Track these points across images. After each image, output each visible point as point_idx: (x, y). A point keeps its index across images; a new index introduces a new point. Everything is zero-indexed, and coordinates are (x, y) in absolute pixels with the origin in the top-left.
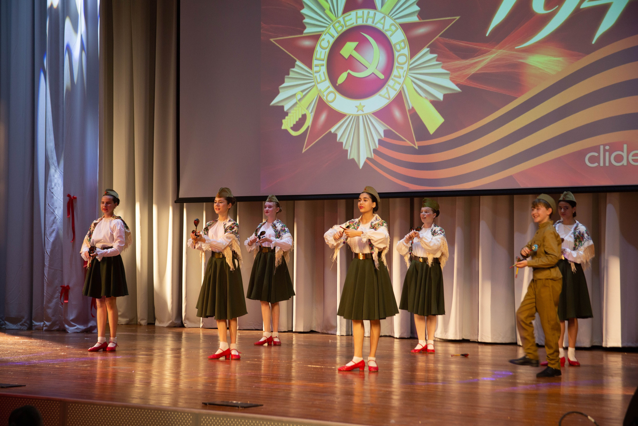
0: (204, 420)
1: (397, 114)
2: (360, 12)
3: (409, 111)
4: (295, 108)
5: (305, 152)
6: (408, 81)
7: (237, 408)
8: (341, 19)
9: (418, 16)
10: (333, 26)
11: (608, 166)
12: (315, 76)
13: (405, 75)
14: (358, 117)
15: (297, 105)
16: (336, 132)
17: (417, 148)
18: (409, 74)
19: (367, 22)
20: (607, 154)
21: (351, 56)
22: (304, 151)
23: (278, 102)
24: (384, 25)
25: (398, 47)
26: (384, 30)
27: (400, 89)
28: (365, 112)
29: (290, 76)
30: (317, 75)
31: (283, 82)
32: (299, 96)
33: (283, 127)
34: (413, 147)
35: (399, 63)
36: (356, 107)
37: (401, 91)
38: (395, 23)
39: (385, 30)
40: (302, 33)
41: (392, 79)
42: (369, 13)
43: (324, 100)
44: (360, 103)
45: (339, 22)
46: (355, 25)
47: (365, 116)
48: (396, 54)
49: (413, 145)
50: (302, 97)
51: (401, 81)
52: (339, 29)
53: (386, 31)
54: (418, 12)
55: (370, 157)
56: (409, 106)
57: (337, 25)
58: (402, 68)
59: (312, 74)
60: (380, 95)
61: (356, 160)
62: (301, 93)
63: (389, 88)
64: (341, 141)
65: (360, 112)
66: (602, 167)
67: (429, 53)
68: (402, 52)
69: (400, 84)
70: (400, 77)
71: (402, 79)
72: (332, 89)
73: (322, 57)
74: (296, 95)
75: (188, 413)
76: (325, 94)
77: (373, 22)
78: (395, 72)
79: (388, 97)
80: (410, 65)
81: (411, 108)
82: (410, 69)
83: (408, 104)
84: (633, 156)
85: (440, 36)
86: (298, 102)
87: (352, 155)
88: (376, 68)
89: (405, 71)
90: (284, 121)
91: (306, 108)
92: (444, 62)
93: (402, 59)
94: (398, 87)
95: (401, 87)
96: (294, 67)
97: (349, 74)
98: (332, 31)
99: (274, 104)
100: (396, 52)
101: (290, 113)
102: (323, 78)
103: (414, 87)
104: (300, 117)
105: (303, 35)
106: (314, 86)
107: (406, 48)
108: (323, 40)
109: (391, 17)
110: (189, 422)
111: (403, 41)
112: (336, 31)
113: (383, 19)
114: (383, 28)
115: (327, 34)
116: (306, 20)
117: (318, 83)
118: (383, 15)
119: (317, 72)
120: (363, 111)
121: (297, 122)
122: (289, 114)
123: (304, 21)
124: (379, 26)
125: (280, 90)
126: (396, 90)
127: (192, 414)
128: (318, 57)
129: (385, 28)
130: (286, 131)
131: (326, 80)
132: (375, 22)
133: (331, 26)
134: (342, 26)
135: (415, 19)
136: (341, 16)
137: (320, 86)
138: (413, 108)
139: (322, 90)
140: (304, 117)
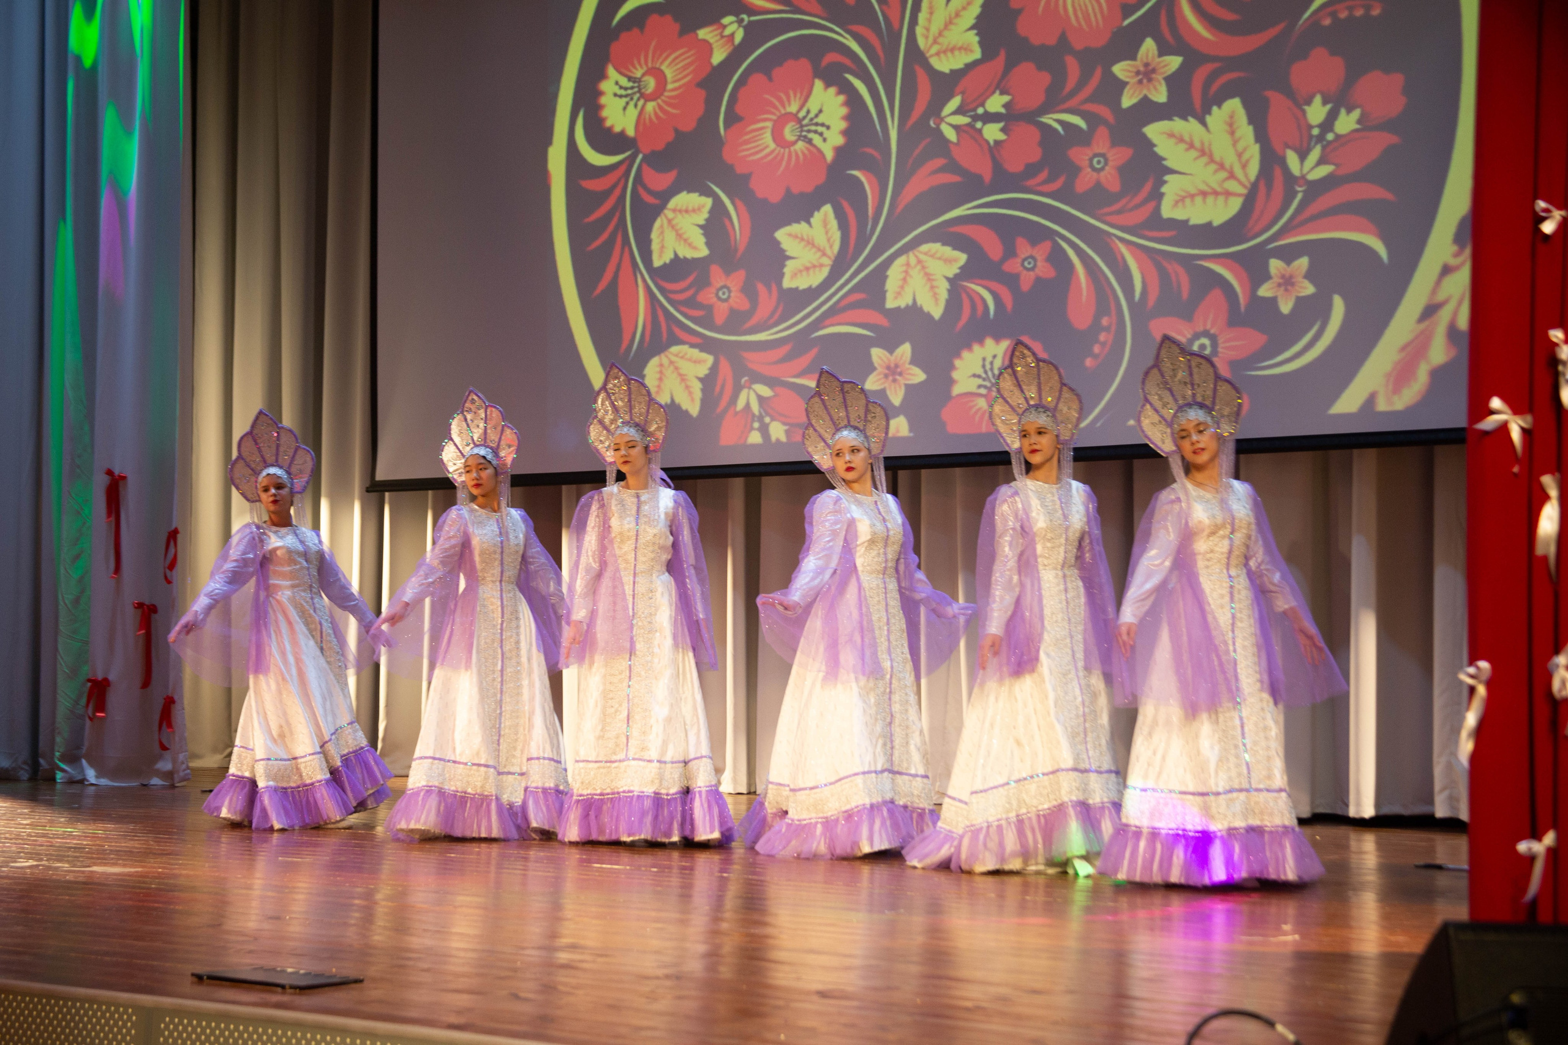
0: (167, 1027)
7: (279, 990)
75: (126, 1007)
110: (129, 1033)
127: (138, 1009)
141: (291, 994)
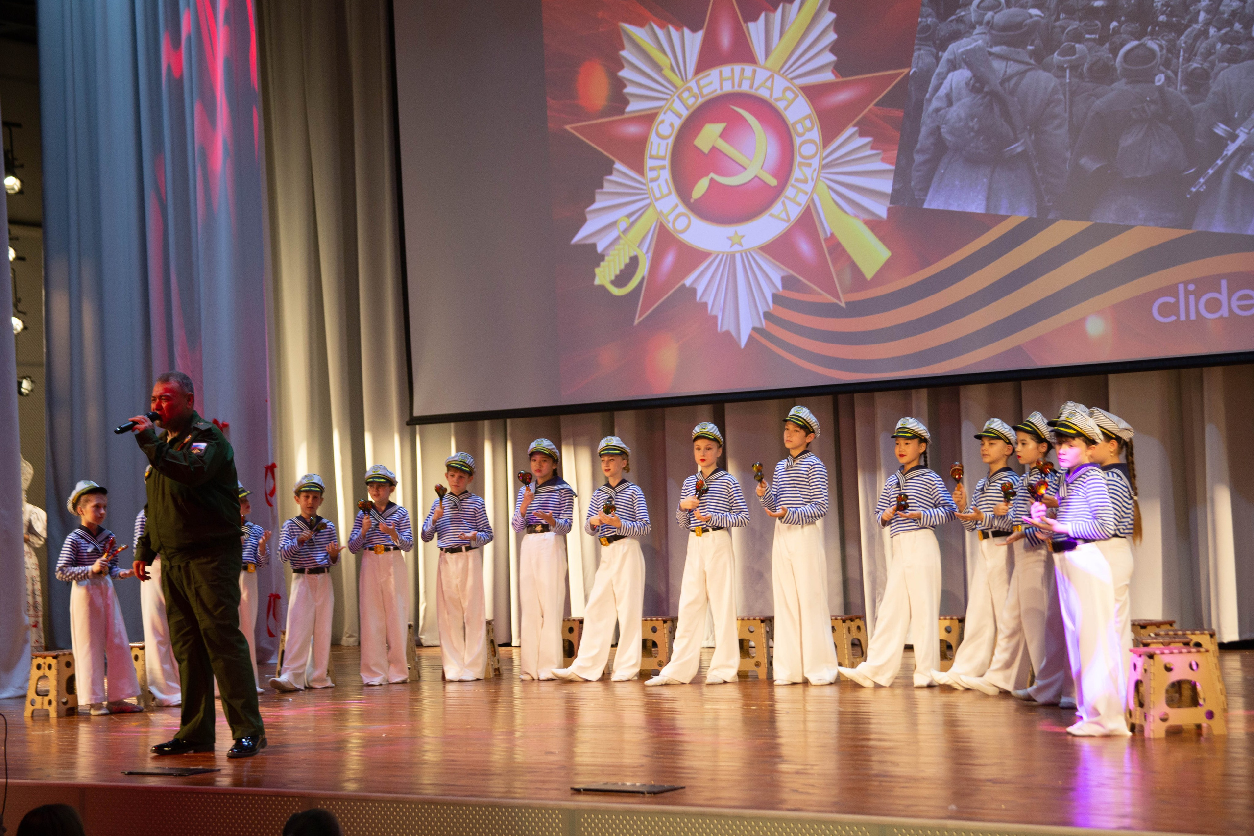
0: (586, 821)
1: (805, 247)
2: (726, 70)
3: (826, 240)
4: (617, 247)
5: (640, 323)
6: (822, 187)
7: (641, 795)
8: (692, 84)
9: (833, 72)
10: (678, 97)
11: (1194, 320)
12: (650, 187)
13: (815, 177)
14: (733, 256)
15: (621, 241)
16: (695, 286)
17: (843, 305)
18: (822, 175)
19: (740, 86)
20: (1192, 298)
21: (714, 149)
22: (636, 322)
23: (586, 238)
24: (771, 90)
25: (799, 128)
26: (773, 100)
27: (807, 202)
28: (746, 247)
29: (605, 190)
30: (654, 185)
31: (593, 201)
32: (622, 226)
33: (597, 282)
34: (836, 304)
35: (802, 157)
36: (728, 238)
37: (808, 208)
38: (794, 86)
39: (775, 100)
40: (622, 112)
41: (792, 186)
42: (743, 70)
43: (669, 230)
44: (736, 231)
45: (689, 89)
46: (719, 92)
47: (746, 254)
48: (797, 141)
49: (835, 301)
50: (628, 225)
51: (808, 187)
52: (691, 101)
53: (777, 100)
54: (833, 65)
55: (758, 325)
56: (825, 232)
57: (686, 95)
58: (810, 165)
59: (644, 184)
60: (771, 215)
61: (733, 332)
62: (626, 219)
63: (786, 201)
64: (704, 300)
65: (737, 248)
66: (1182, 322)
67: (857, 135)
68: (808, 136)
69: (806, 193)
70: (805, 181)
71: (811, 184)
72: (682, 208)
73: (662, 153)
74: (618, 223)
75: (553, 810)
76: (671, 218)
77: (751, 87)
78: (797, 173)
79: (785, 218)
80: (824, 159)
81: (829, 234)
82: (825, 166)
83: (824, 228)
84: (1240, 299)
85: (875, 105)
86: (622, 235)
87: (725, 324)
88: (762, 168)
89: (815, 170)
90: (597, 270)
91: (637, 245)
92: (884, 151)
93: (809, 150)
94: (803, 200)
95: (808, 199)
96: (610, 174)
97: (712, 180)
98: (677, 106)
99: (579, 240)
100: (796, 137)
101: (608, 255)
102: (665, 190)
103: (833, 197)
104: (627, 261)
105: (625, 116)
106: (648, 206)
107: (815, 128)
108: (662, 122)
109: (784, 76)
110: (557, 824)
111: (808, 117)
112: (684, 105)
113: (770, 80)
114: (771, 96)
115: (669, 113)
116: (629, 89)
117: (657, 200)
118: (768, 73)
119: (653, 180)
120: (742, 246)
121: (621, 271)
122: (607, 258)
123: (626, 90)
124: (764, 93)
125: (588, 216)
126: (800, 205)
127: (562, 810)
128: (654, 153)
129: (774, 96)
130: (602, 288)
131: (670, 193)
132: (755, 86)
133: (675, 98)
134: (695, 97)
135: (828, 76)
136: (692, 79)
137: (659, 205)
138: (832, 235)
139: (666, 211)
140: (634, 262)
141: (648, 797)
